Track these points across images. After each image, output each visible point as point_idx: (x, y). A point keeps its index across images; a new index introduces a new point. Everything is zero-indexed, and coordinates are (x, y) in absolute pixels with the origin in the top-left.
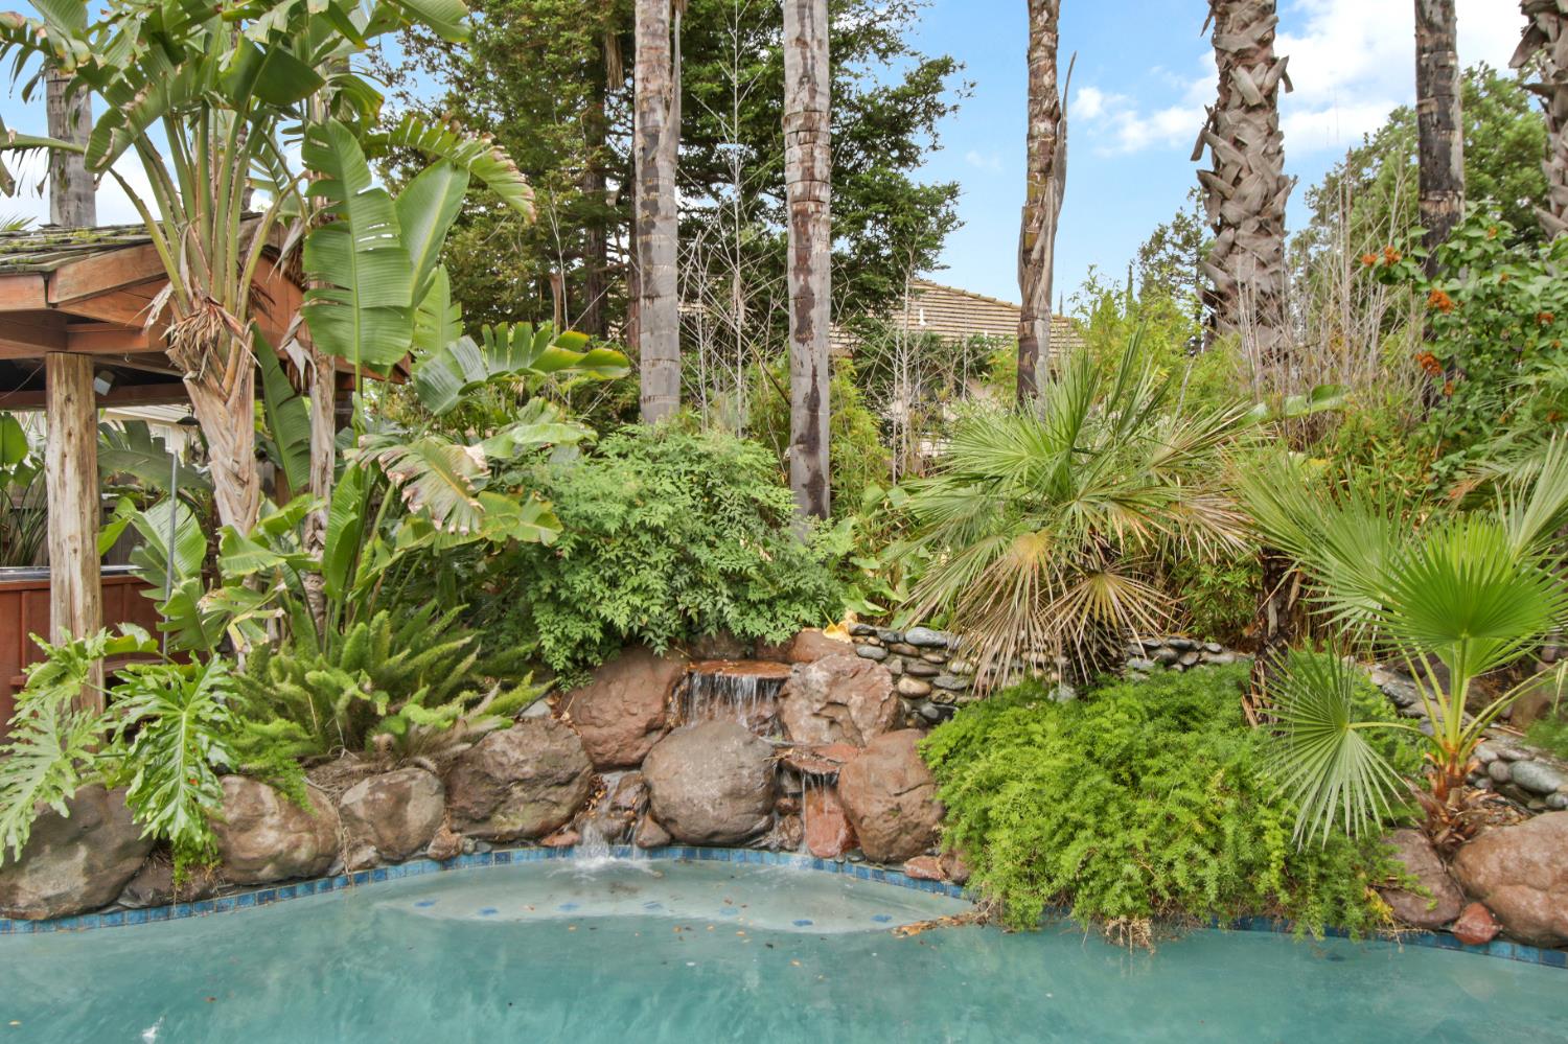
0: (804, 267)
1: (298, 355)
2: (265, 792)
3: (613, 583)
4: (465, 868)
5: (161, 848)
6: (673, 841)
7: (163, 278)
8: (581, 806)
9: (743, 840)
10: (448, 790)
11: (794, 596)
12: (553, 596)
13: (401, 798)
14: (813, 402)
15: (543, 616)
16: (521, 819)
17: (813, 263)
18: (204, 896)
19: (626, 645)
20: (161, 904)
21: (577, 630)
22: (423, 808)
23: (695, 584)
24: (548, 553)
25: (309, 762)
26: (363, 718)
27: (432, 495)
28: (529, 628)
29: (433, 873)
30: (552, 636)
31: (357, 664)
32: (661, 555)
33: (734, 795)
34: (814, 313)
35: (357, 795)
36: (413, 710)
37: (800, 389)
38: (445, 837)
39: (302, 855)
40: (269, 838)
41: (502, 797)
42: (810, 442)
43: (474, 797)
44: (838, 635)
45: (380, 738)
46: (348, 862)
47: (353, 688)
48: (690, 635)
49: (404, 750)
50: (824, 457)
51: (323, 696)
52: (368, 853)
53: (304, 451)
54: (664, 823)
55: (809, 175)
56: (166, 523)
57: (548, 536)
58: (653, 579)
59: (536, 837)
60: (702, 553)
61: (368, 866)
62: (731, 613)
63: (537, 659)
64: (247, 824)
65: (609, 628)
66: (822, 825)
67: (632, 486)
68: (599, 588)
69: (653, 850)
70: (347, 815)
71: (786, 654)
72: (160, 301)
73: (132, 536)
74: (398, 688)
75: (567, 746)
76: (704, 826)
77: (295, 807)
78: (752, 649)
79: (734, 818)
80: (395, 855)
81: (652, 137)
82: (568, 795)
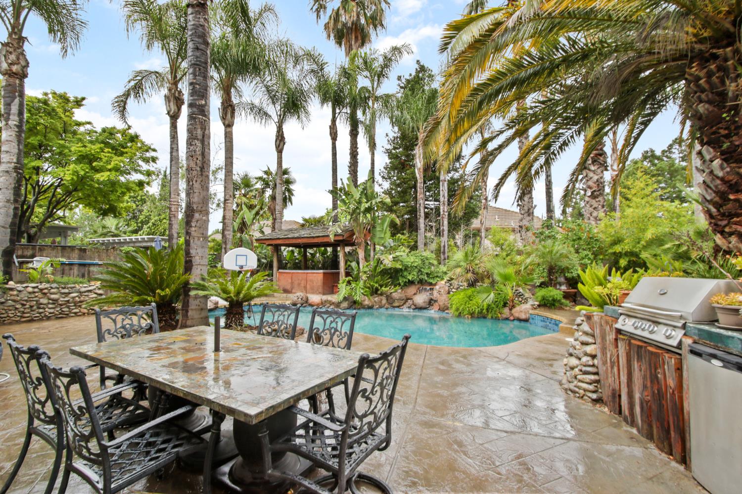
0: (443, 225)
1: (369, 243)
2: (366, 297)
3: (410, 274)
5: (355, 302)
6: (416, 308)
7: (354, 234)
8: (405, 303)
9: (425, 308)
10: (387, 300)
11: (437, 276)
12: (401, 275)
13: (382, 300)
14: (444, 246)
15: (400, 278)
16: (396, 304)
18: (359, 308)
19: (411, 283)
20: (355, 308)
21: (405, 280)
22: (384, 301)
23: (422, 274)
24: (401, 270)
25: (371, 294)
26: (377, 290)
27: (386, 262)
28: (398, 280)
30: (401, 281)
31: (376, 283)
32: (416, 270)
33: (424, 302)
35: (376, 299)
36: (383, 288)
37: (442, 244)
38: (387, 306)
39: (370, 305)
40: (367, 302)
41: (394, 301)
42: (444, 253)
43: (390, 301)
44: (443, 282)
45: (379, 292)
46: (375, 307)
47: (377, 285)
48: (421, 282)
49: (381, 294)
50: (446, 255)
51: (373, 286)
52: (377, 306)
53: (370, 255)
54: (415, 306)
55: (444, 211)
56: (354, 264)
57: (400, 267)
58: (415, 273)
59: (398, 307)
60: (422, 270)
61: (377, 308)
62: (426, 278)
63: (399, 284)
64: (364, 301)
65: (409, 280)
66: (436, 307)
67: (412, 260)
68: (408, 274)
69: (414, 309)
70: (375, 301)
71: (435, 285)
72: (355, 237)
73: (349, 266)
74: (381, 286)
75: (403, 296)
76: (420, 306)
77: (369, 299)
78: (431, 284)
79: (424, 305)
80: (381, 307)
81: (420, 205)
82: (403, 302)
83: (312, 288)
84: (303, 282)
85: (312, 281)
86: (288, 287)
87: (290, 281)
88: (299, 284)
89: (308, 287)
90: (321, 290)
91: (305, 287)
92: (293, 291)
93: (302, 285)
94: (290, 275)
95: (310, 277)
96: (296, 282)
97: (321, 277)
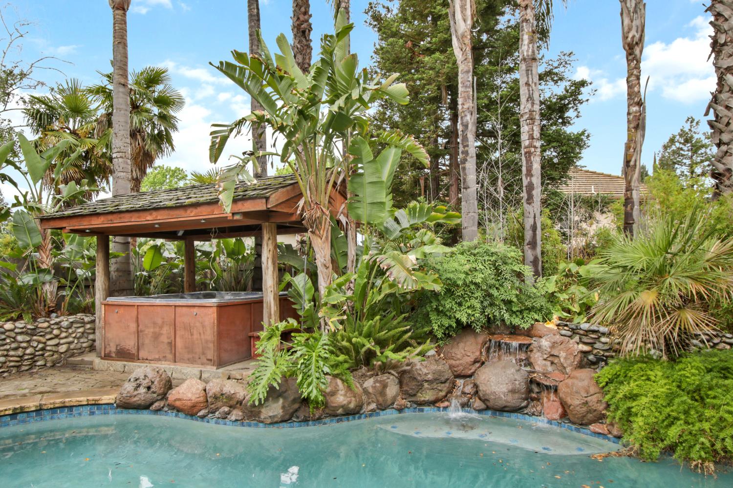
0: (529, 174)
1: (343, 219)
2: (339, 382)
3: (460, 304)
4: (407, 413)
5: (306, 401)
6: (488, 408)
7: (300, 195)
8: (450, 392)
9: (517, 410)
10: (401, 383)
11: (531, 309)
12: (437, 310)
13: (385, 386)
14: (534, 228)
15: (433, 317)
16: (428, 395)
17: (534, 172)
18: (319, 419)
19: (465, 329)
20: (306, 421)
21: (446, 322)
22: (392, 390)
23: (492, 305)
24: (435, 294)
25: (352, 370)
26: (370, 354)
27: (397, 274)
28: (429, 322)
29: (395, 415)
30: (437, 324)
31: (368, 336)
32: (478, 294)
33: (513, 391)
34: (534, 192)
35: (369, 383)
36: (388, 353)
37: (529, 223)
38: (400, 401)
39: (352, 406)
40: (341, 399)
41: (420, 386)
42: (533, 244)
43: (411, 386)
44: (551, 326)
45: (377, 363)
46: (367, 408)
47: (369, 345)
48: (490, 324)
49: (385, 368)
50: (539, 250)
51: (357, 347)
52: (373, 406)
53: (345, 255)
54: (484, 401)
55: (531, 137)
56: (301, 281)
57: (438, 288)
58: (476, 303)
59: (433, 403)
60: (495, 292)
61: (373, 410)
62: (506, 316)
64: (333, 393)
65: (458, 322)
66: (550, 405)
67: (467, 267)
68: (455, 307)
69: (480, 411)
70: (365, 391)
71: (529, 333)
72: (301, 203)
73: (289, 285)
74: (383, 344)
75: (443, 368)
76: (501, 403)
77: (349, 388)
78: (514, 331)
79: (513, 400)
80: (383, 407)
81: (466, 126)
82: (445, 387)
83: (190, 349)
84: (166, 330)
85: (188, 328)
86: (130, 344)
87: (133, 326)
88: (156, 337)
89: (179, 343)
90: (210, 354)
91: (172, 345)
92: (142, 354)
93: (164, 339)
94: (134, 311)
95: (185, 316)
96: (149, 331)
97: (211, 316)
